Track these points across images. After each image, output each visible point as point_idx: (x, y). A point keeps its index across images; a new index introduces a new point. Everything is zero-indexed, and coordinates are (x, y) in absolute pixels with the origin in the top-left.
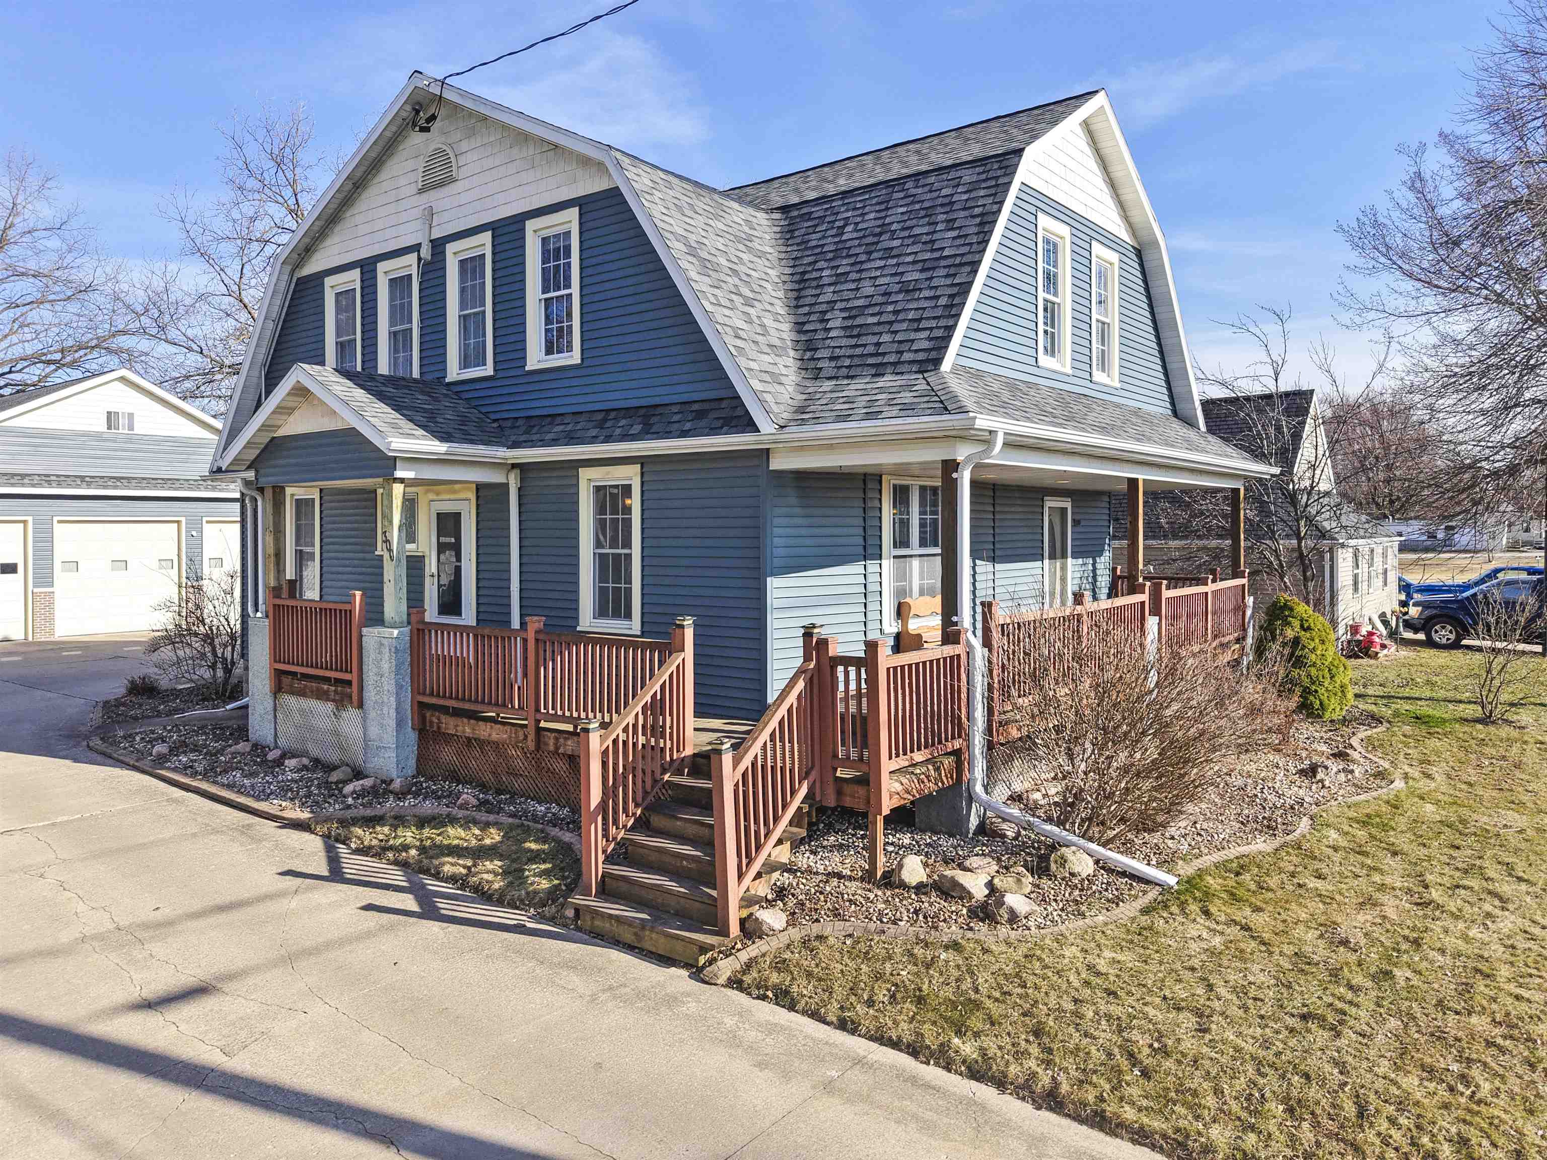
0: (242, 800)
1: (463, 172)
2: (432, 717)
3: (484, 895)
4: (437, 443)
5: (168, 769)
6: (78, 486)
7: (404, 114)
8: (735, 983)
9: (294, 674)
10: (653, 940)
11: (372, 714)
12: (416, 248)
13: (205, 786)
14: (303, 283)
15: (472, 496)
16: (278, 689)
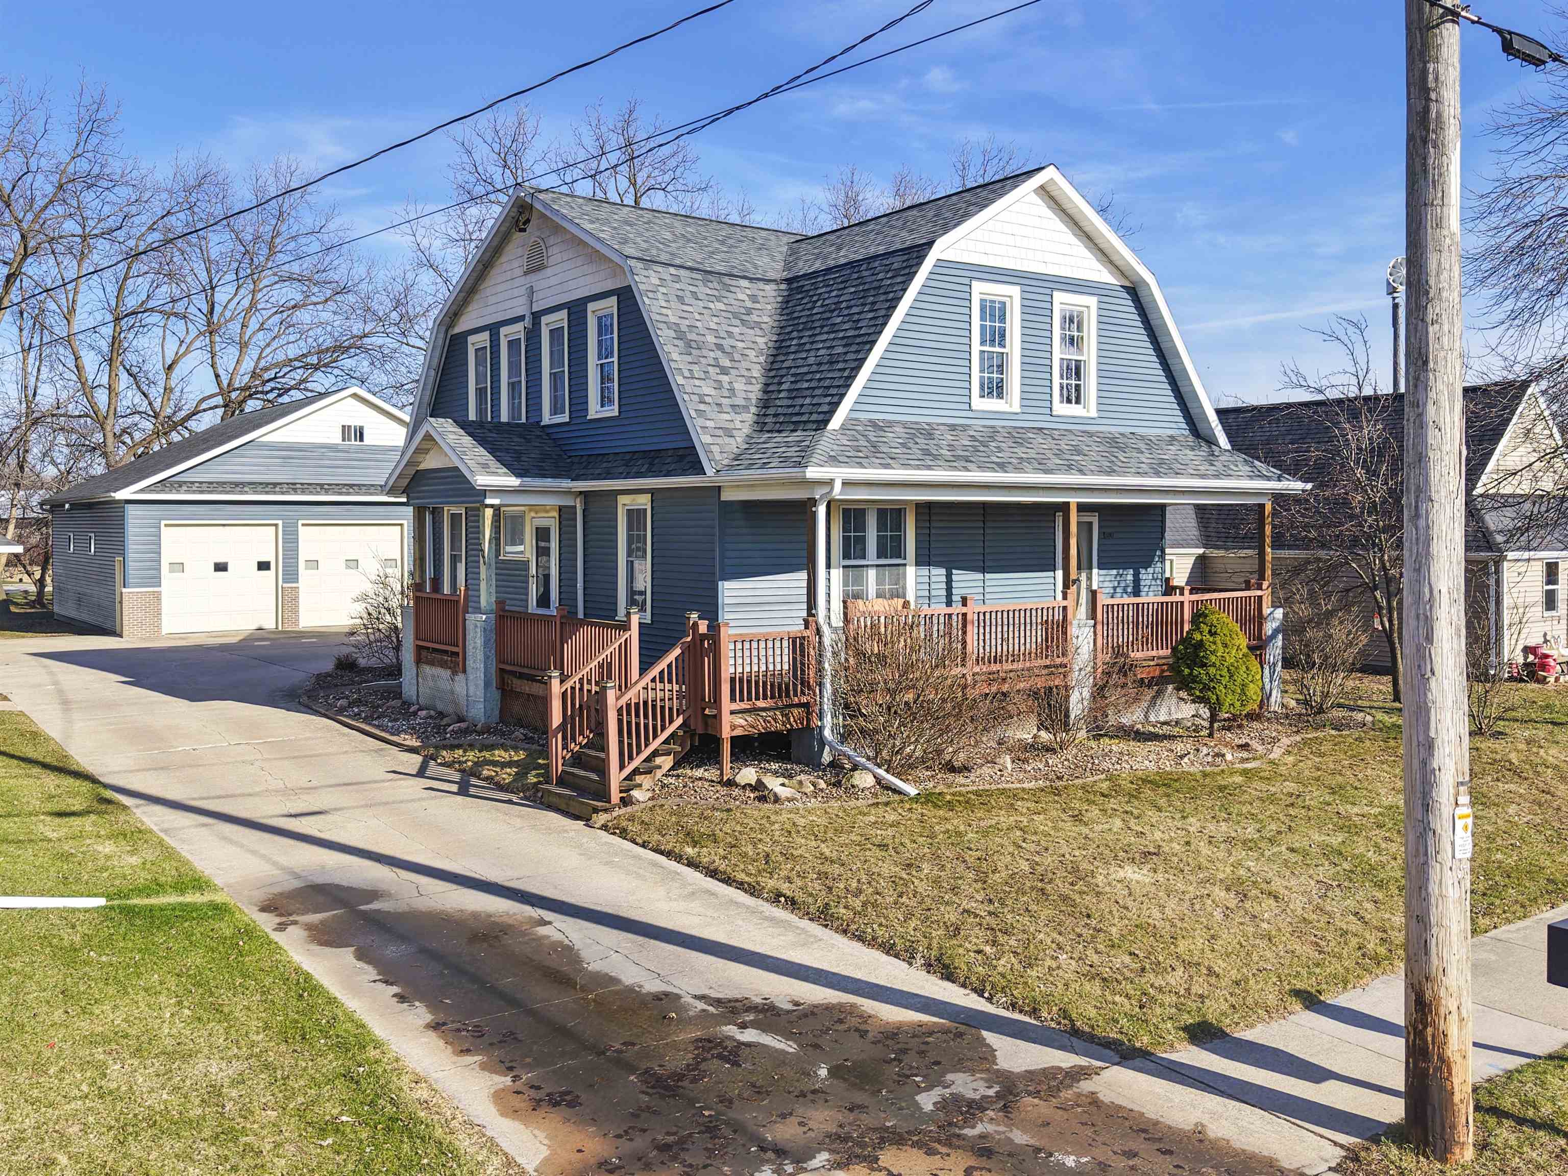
0: (383, 734)
1: (552, 261)
2: (509, 679)
3: (501, 787)
4: (514, 478)
5: (346, 716)
6: (318, 493)
7: (513, 214)
8: (604, 827)
9: (428, 648)
10: (575, 809)
11: (471, 677)
12: (521, 318)
13: (363, 726)
14: (454, 338)
15: (556, 514)
16: (419, 661)
